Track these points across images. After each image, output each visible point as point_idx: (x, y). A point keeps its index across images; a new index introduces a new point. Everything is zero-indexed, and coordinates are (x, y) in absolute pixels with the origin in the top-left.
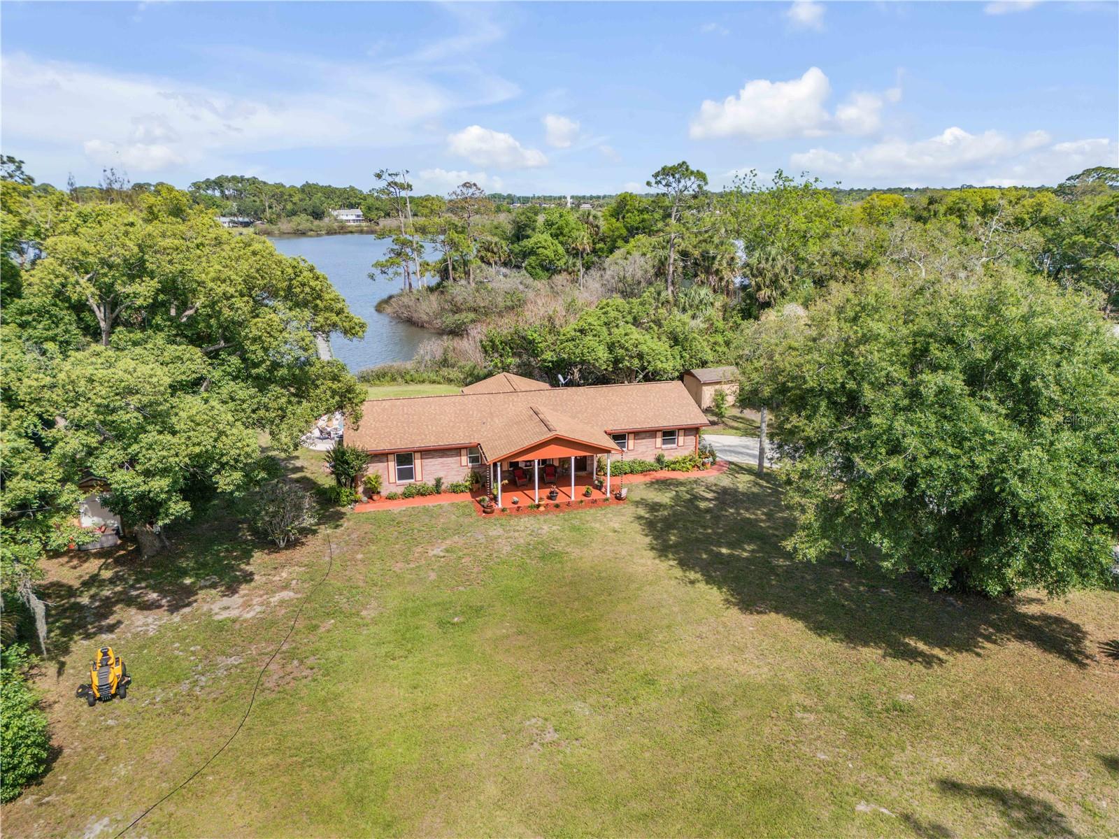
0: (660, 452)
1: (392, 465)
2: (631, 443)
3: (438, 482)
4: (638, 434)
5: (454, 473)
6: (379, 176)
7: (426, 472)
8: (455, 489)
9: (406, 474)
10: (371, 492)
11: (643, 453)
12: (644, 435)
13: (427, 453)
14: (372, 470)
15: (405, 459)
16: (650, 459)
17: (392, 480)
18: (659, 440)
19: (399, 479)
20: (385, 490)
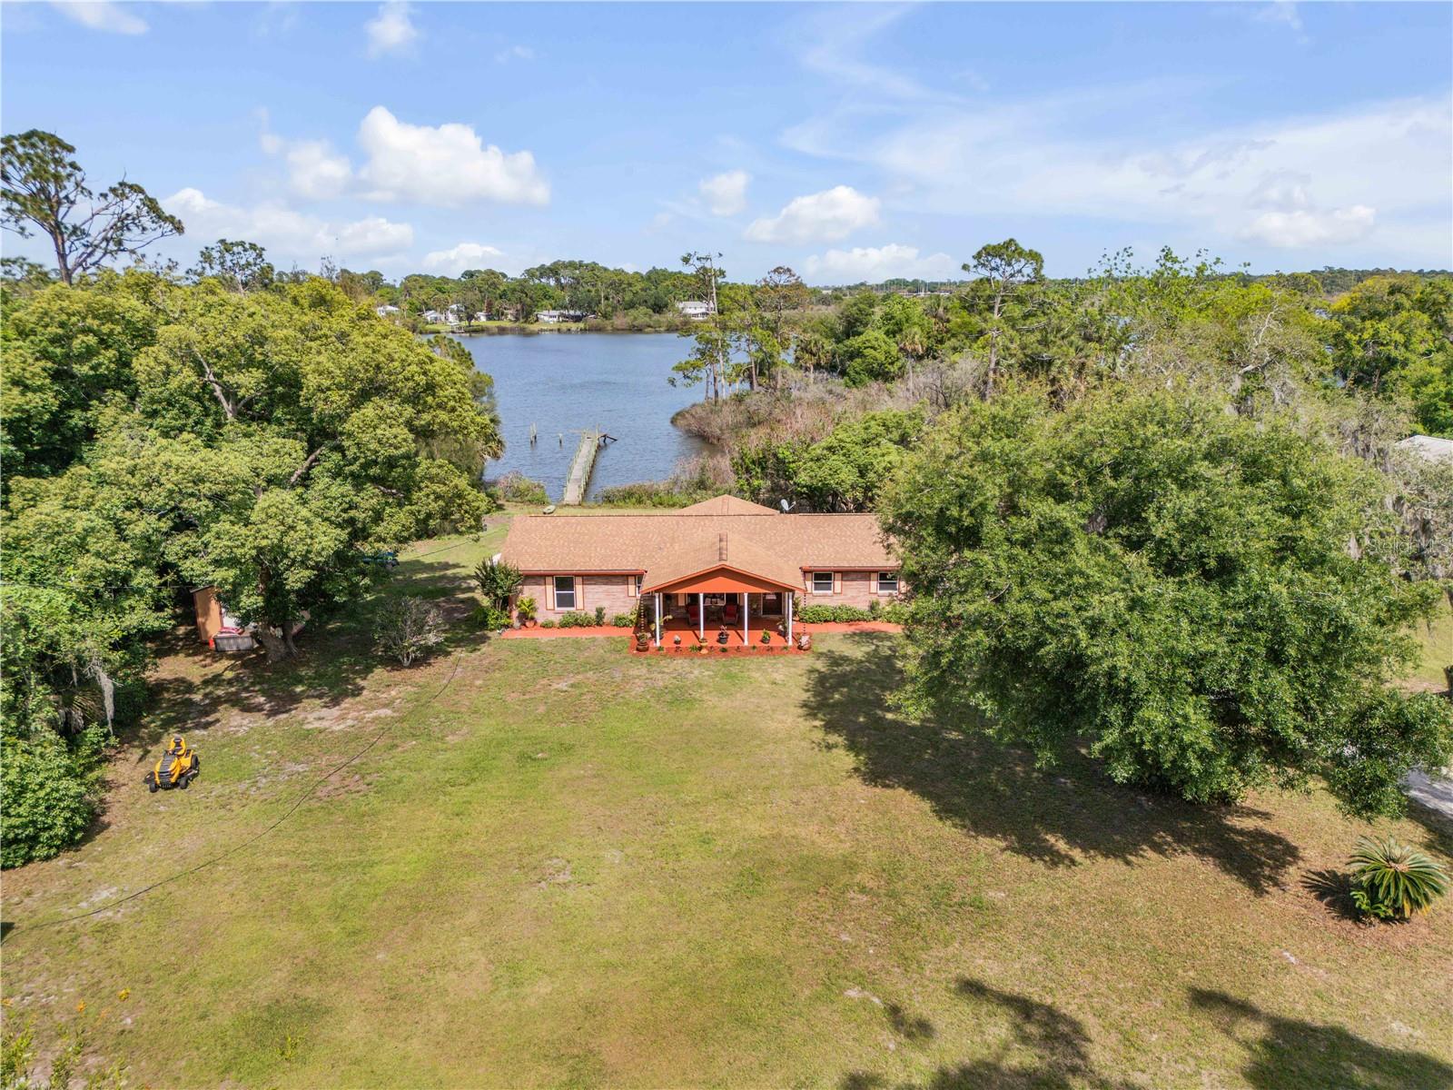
0: (874, 598)
1: (550, 589)
2: (838, 585)
3: (600, 612)
4: (848, 574)
5: (619, 604)
6: (686, 260)
7: (588, 599)
8: (619, 622)
9: (566, 601)
10: (525, 618)
11: (854, 598)
12: (854, 576)
13: (591, 578)
14: (528, 592)
15: (564, 582)
16: (863, 607)
17: (550, 606)
18: (874, 585)
19: (559, 606)
20: (540, 617)
